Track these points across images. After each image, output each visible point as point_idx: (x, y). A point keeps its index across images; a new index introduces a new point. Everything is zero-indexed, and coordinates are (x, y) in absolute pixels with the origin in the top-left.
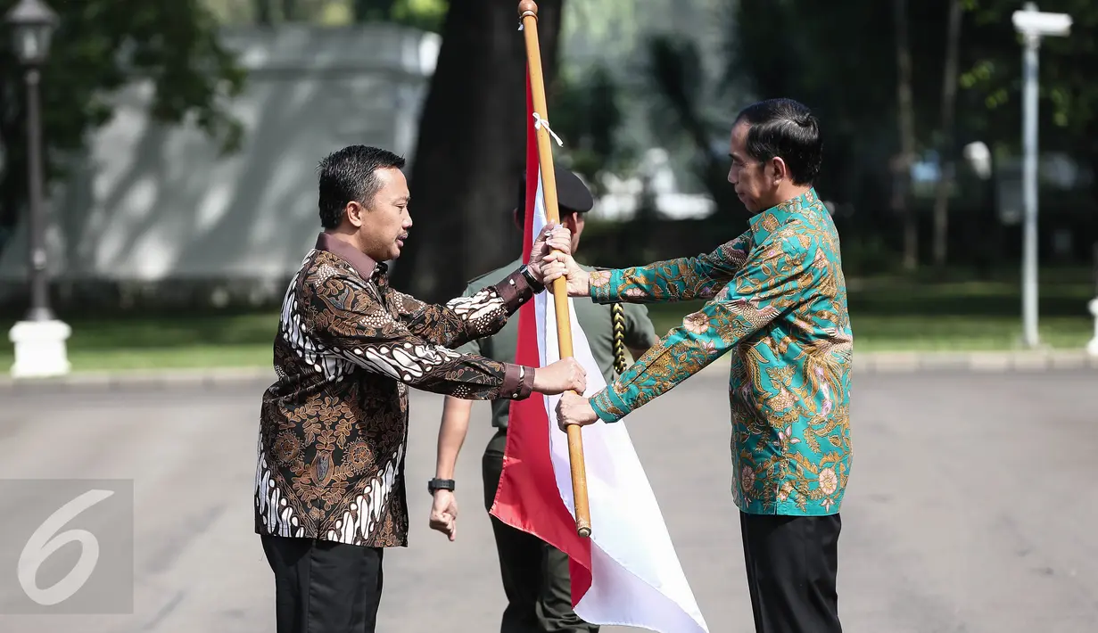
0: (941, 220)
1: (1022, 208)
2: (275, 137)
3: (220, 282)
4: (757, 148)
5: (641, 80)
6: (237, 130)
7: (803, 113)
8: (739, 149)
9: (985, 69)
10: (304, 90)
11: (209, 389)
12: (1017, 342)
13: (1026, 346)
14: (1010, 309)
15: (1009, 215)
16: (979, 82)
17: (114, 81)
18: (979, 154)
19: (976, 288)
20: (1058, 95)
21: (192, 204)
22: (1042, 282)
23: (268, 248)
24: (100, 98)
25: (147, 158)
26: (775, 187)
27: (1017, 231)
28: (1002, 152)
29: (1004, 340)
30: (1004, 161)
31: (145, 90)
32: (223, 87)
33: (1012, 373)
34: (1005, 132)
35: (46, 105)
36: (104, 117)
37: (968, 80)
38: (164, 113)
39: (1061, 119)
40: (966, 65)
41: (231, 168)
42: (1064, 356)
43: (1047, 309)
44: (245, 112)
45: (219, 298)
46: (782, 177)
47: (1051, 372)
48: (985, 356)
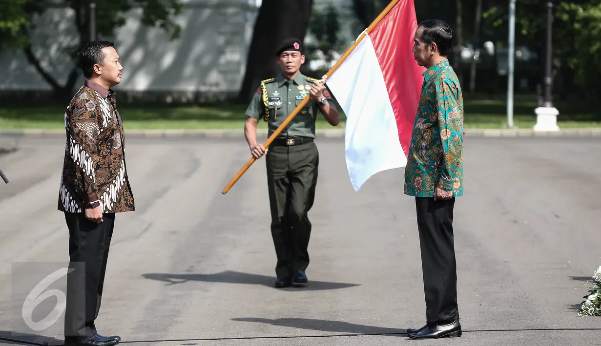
0: (473, 73)
1: (507, 69)
2: (194, 32)
3: (169, 93)
4: (426, 37)
5: (348, 12)
6: (178, 29)
7: (447, 27)
8: (419, 38)
9: (493, 10)
10: (207, 12)
11: (164, 137)
12: (504, 125)
13: (508, 127)
14: (502, 111)
15: (502, 72)
16: (490, 16)
17: (126, 8)
18: (490, 45)
19: (488, 102)
20: (523, 21)
21: (159, 59)
22: (515, 101)
23: (190, 78)
24: (120, 14)
25: (140, 39)
26: (432, 55)
27: (505, 78)
28: (499, 45)
29: (499, 124)
30: (500, 49)
31: (140, 11)
32: (172, 11)
33: (502, 138)
34: (500, 37)
35: (98, 17)
36: (122, 22)
37: (485, 15)
38: (147, 22)
39: (524, 32)
40: (485, 9)
41: (176, 43)
42: (524, 132)
43: (517, 112)
44: (182, 22)
45: (169, 99)
46: (435, 51)
47: (518, 138)
48: (491, 131)
